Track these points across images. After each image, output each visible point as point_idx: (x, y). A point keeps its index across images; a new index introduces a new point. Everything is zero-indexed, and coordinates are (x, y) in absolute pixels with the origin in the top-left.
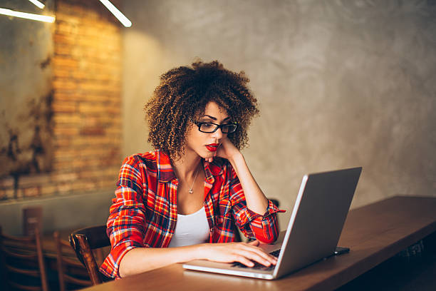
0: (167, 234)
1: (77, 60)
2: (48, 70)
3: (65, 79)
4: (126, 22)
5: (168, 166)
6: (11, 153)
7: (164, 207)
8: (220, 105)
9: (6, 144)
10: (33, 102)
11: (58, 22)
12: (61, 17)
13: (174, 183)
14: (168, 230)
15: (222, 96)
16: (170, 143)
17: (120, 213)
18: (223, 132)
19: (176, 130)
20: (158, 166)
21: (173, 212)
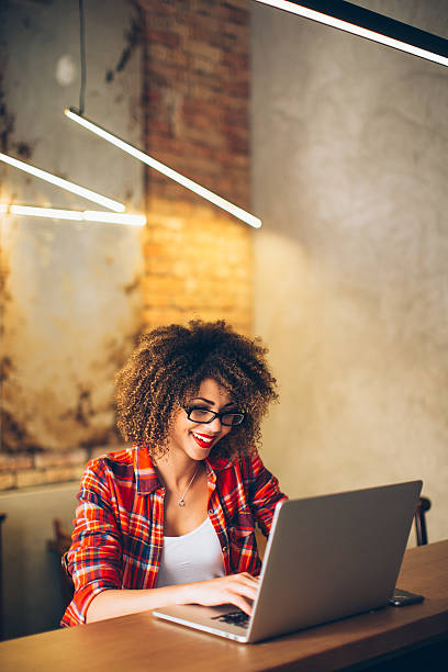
0: (149, 567)
1: (182, 280)
2: (136, 297)
3: (163, 307)
4: (255, 222)
5: (148, 471)
6: (80, 417)
7: (142, 528)
8: (220, 384)
9: (73, 403)
10: (113, 343)
11: (150, 227)
12: (155, 219)
13: (159, 494)
14: (150, 561)
15: (224, 372)
16: (149, 434)
17: (82, 542)
18: (222, 424)
19: (158, 416)
20: (136, 470)
21: (156, 535)
